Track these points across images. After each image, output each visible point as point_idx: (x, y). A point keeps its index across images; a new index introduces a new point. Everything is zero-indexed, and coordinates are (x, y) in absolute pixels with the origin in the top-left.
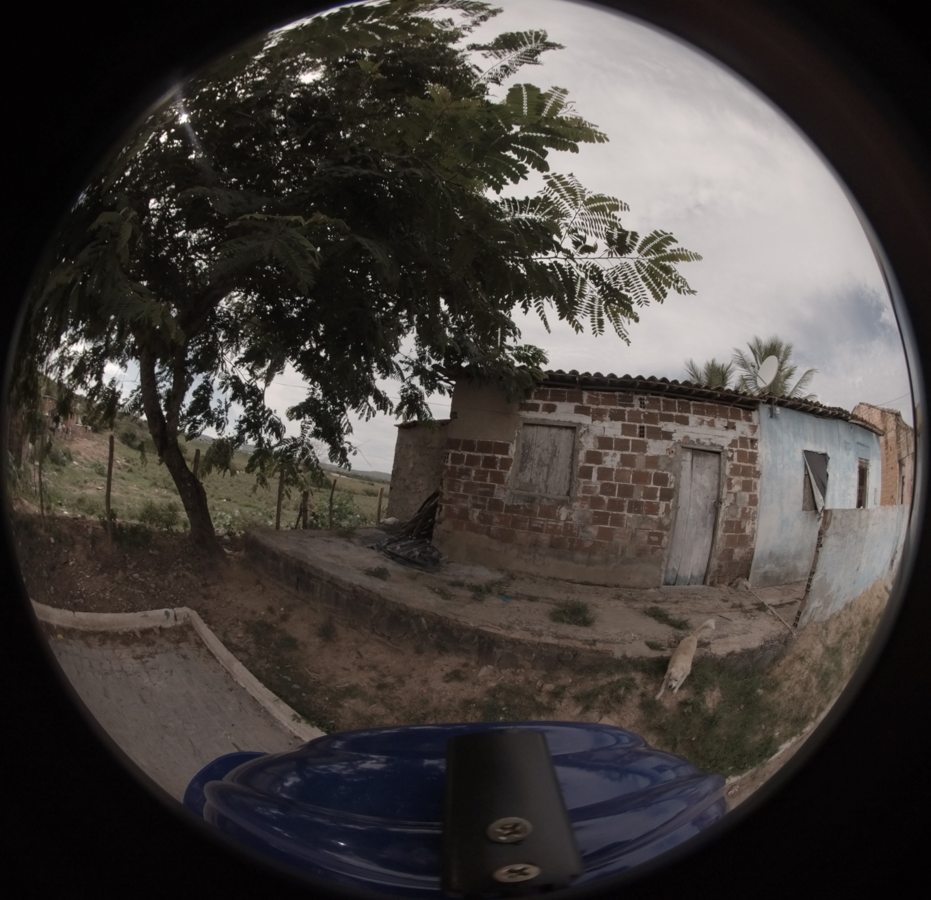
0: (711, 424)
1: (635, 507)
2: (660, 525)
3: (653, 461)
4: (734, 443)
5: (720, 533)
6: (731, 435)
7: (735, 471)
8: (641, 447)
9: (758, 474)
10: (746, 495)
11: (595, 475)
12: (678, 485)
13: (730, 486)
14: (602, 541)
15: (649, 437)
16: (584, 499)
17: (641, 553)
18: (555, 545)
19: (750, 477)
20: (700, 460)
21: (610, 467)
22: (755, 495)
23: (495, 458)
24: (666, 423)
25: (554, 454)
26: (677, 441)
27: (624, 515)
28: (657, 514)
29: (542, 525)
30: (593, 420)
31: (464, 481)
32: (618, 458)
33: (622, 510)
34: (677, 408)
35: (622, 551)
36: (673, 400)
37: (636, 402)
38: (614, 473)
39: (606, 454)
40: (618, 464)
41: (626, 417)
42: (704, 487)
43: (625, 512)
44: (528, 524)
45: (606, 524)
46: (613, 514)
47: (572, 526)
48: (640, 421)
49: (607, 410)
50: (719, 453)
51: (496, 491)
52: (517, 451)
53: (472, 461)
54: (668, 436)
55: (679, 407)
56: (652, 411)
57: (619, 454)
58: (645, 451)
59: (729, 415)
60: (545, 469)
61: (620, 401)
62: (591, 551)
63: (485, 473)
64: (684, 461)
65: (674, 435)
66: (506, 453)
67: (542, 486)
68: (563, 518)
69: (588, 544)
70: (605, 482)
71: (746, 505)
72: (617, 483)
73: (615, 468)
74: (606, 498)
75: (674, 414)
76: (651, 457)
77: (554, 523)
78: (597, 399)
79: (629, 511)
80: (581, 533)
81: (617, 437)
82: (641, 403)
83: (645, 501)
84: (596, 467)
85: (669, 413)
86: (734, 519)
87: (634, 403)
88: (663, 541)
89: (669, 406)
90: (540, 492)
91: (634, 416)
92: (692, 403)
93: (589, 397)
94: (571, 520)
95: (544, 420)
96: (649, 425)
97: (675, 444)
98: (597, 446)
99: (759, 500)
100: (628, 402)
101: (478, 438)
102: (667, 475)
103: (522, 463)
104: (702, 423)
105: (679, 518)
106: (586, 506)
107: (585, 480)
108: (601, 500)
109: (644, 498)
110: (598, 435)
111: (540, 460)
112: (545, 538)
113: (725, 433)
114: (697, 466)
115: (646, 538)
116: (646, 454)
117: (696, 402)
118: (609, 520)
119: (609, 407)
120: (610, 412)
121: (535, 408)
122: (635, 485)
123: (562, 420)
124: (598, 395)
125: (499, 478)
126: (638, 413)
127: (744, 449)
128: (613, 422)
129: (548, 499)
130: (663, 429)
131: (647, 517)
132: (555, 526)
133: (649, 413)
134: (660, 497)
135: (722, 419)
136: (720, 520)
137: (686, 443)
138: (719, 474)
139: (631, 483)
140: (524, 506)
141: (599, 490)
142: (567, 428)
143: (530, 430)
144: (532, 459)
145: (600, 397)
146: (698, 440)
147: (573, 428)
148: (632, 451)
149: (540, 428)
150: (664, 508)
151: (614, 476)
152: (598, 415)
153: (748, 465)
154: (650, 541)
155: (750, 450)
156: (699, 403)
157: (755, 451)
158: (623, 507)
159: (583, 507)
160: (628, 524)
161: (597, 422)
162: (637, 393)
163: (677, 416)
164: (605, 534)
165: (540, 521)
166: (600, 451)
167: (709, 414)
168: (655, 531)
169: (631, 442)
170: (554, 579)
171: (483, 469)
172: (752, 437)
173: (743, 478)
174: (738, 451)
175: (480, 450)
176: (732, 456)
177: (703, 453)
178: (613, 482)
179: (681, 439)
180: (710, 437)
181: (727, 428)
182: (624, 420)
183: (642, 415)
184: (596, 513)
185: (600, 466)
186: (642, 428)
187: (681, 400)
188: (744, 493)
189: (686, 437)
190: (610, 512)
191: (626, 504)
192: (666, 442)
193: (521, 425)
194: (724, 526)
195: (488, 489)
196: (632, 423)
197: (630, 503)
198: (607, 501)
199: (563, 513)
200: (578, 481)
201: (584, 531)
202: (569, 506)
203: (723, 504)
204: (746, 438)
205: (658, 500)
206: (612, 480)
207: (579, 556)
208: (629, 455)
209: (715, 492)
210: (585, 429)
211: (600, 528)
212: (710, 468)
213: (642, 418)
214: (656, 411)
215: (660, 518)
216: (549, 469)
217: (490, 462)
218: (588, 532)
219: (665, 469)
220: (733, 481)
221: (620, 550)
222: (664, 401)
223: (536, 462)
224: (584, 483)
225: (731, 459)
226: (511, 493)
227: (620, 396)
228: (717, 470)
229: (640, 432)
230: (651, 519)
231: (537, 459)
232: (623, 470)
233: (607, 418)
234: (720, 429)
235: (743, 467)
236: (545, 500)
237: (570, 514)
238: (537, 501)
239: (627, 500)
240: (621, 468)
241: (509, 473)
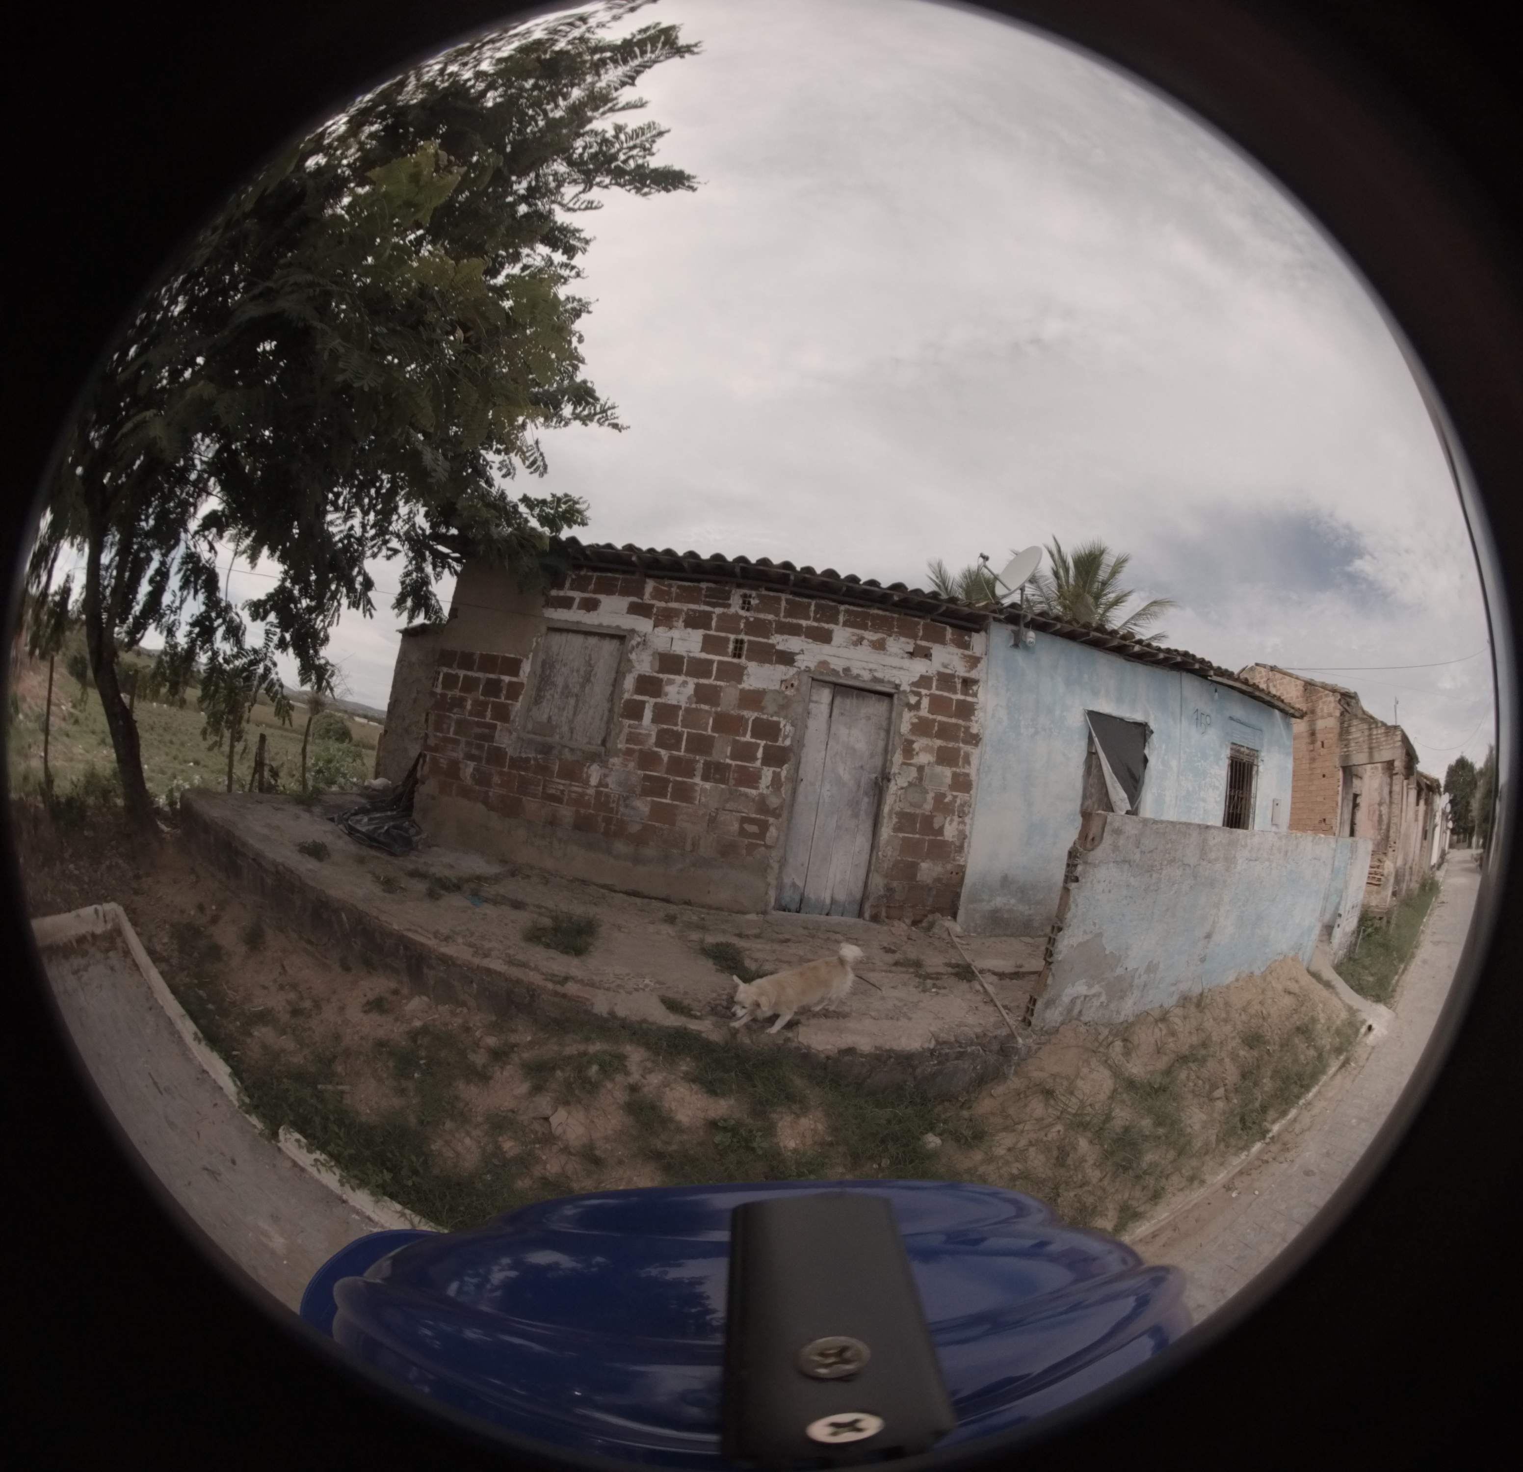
0: (879, 646)
1: (715, 772)
2: (762, 805)
3: (753, 699)
4: (924, 681)
5: (886, 832)
6: (919, 667)
7: (922, 728)
8: (735, 674)
9: (975, 740)
10: (946, 773)
11: (648, 714)
12: (799, 742)
13: (908, 752)
14: (657, 824)
15: (749, 659)
16: (629, 752)
17: (727, 850)
18: (582, 825)
19: (957, 742)
20: (850, 703)
21: (675, 702)
22: (968, 775)
23: (500, 681)
24: (786, 637)
25: (587, 679)
26: (803, 668)
27: (696, 784)
28: (757, 788)
29: (562, 792)
30: (655, 626)
31: (455, 717)
32: (690, 689)
33: (692, 776)
34: (812, 614)
35: (693, 844)
36: (806, 600)
37: (736, 601)
38: (681, 713)
39: (671, 682)
40: (689, 698)
41: (714, 624)
42: (854, 750)
43: (697, 780)
44: (541, 788)
45: (665, 797)
46: (675, 782)
47: (607, 796)
48: (737, 631)
49: (681, 611)
50: (890, 696)
51: (497, 734)
52: (533, 672)
53: (470, 685)
54: (787, 659)
55: (816, 612)
56: (762, 616)
57: (692, 682)
58: (740, 681)
59: (921, 633)
60: (572, 701)
61: (706, 596)
62: (639, 840)
63: (484, 704)
64: (816, 702)
65: (797, 657)
66: (516, 674)
67: (565, 729)
68: (594, 781)
69: (634, 828)
70: (665, 727)
71: (944, 789)
72: (686, 730)
73: (684, 705)
74: (664, 754)
75: (804, 623)
76: (749, 691)
77: (579, 790)
78: (669, 593)
79: (705, 778)
80: (622, 809)
81: (691, 655)
82: (744, 602)
83: (733, 763)
84: (650, 702)
85: (795, 621)
86: (918, 811)
87: (731, 602)
88: (768, 834)
89: (794, 610)
90: (562, 738)
91: (729, 623)
92: (842, 608)
93: (655, 589)
94: (607, 786)
95: (578, 623)
96: (752, 638)
97: (799, 673)
98: (657, 667)
99: (974, 784)
100: (722, 599)
101: (479, 650)
102: (778, 723)
103: (539, 690)
104: (860, 641)
105: (801, 798)
106: (631, 765)
107: (632, 722)
108: (656, 757)
109: (733, 758)
110: (660, 650)
111: (566, 686)
112: (566, 813)
113: (907, 663)
114: (842, 714)
115: (736, 826)
116: (740, 686)
117: (852, 608)
118: (670, 789)
119: (685, 607)
120: (687, 614)
121: (566, 603)
122: (716, 735)
123: (605, 623)
124: (670, 586)
125: (502, 713)
126: (737, 617)
127: (946, 694)
128: (689, 630)
129: (572, 750)
130: (779, 647)
131: (736, 791)
132: (582, 795)
133: (757, 620)
134: (763, 759)
135: (903, 639)
136: (886, 809)
137: (822, 673)
138: (888, 732)
139: (709, 732)
140: (536, 759)
141: (653, 740)
142: (612, 637)
143: (557, 640)
144: (554, 684)
145: (674, 590)
146: (847, 670)
147: (620, 637)
148: (716, 679)
149: (571, 637)
150: (770, 778)
151: (680, 718)
152: (665, 619)
153: (954, 720)
154: (742, 832)
155: (960, 697)
156: (859, 609)
157: (969, 699)
158: (694, 770)
159: (626, 766)
160: (703, 799)
161: (660, 630)
162: (739, 586)
163: (809, 628)
164: (661, 813)
165: (559, 785)
166: (661, 676)
167: (875, 628)
168: (754, 816)
169: (715, 665)
170: (584, 882)
171: (482, 698)
172: (967, 675)
173: (939, 743)
174: (932, 696)
175: (480, 669)
176: (918, 703)
177: (856, 692)
178: (679, 728)
179: (812, 666)
180: (872, 666)
181: (912, 655)
182: (708, 627)
183: (744, 621)
184: (647, 778)
185: (659, 700)
186: (739, 643)
187: (823, 602)
188: (939, 769)
189: (824, 664)
190: (672, 778)
191: (700, 766)
192: (781, 668)
193: (543, 629)
194: (895, 820)
195: (486, 731)
196: (723, 634)
197: (707, 765)
198: (666, 759)
199: (594, 773)
200: (621, 722)
201: (626, 806)
202: (604, 764)
203: (893, 782)
204: (953, 676)
205: (758, 763)
206: (676, 725)
207: (620, 847)
208: (711, 686)
209: (878, 761)
210: (639, 639)
211: (653, 802)
212: (869, 718)
213: (742, 626)
214: (771, 617)
215: (761, 795)
216: (577, 701)
217: (493, 688)
218: (634, 808)
219: (776, 714)
220: (916, 746)
221: (689, 843)
222: (787, 601)
223: (559, 690)
224: (629, 726)
225: (917, 706)
226: (519, 737)
227: (708, 589)
228: (884, 724)
229: (735, 648)
230: (746, 795)
231: (561, 686)
232: (696, 709)
233: (680, 623)
234: (896, 655)
235: (939, 722)
236: (567, 750)
237: (606, 776)
238: (555, 752)
239: (701, 760)
240: (694, 706)
241: (518, 706)
